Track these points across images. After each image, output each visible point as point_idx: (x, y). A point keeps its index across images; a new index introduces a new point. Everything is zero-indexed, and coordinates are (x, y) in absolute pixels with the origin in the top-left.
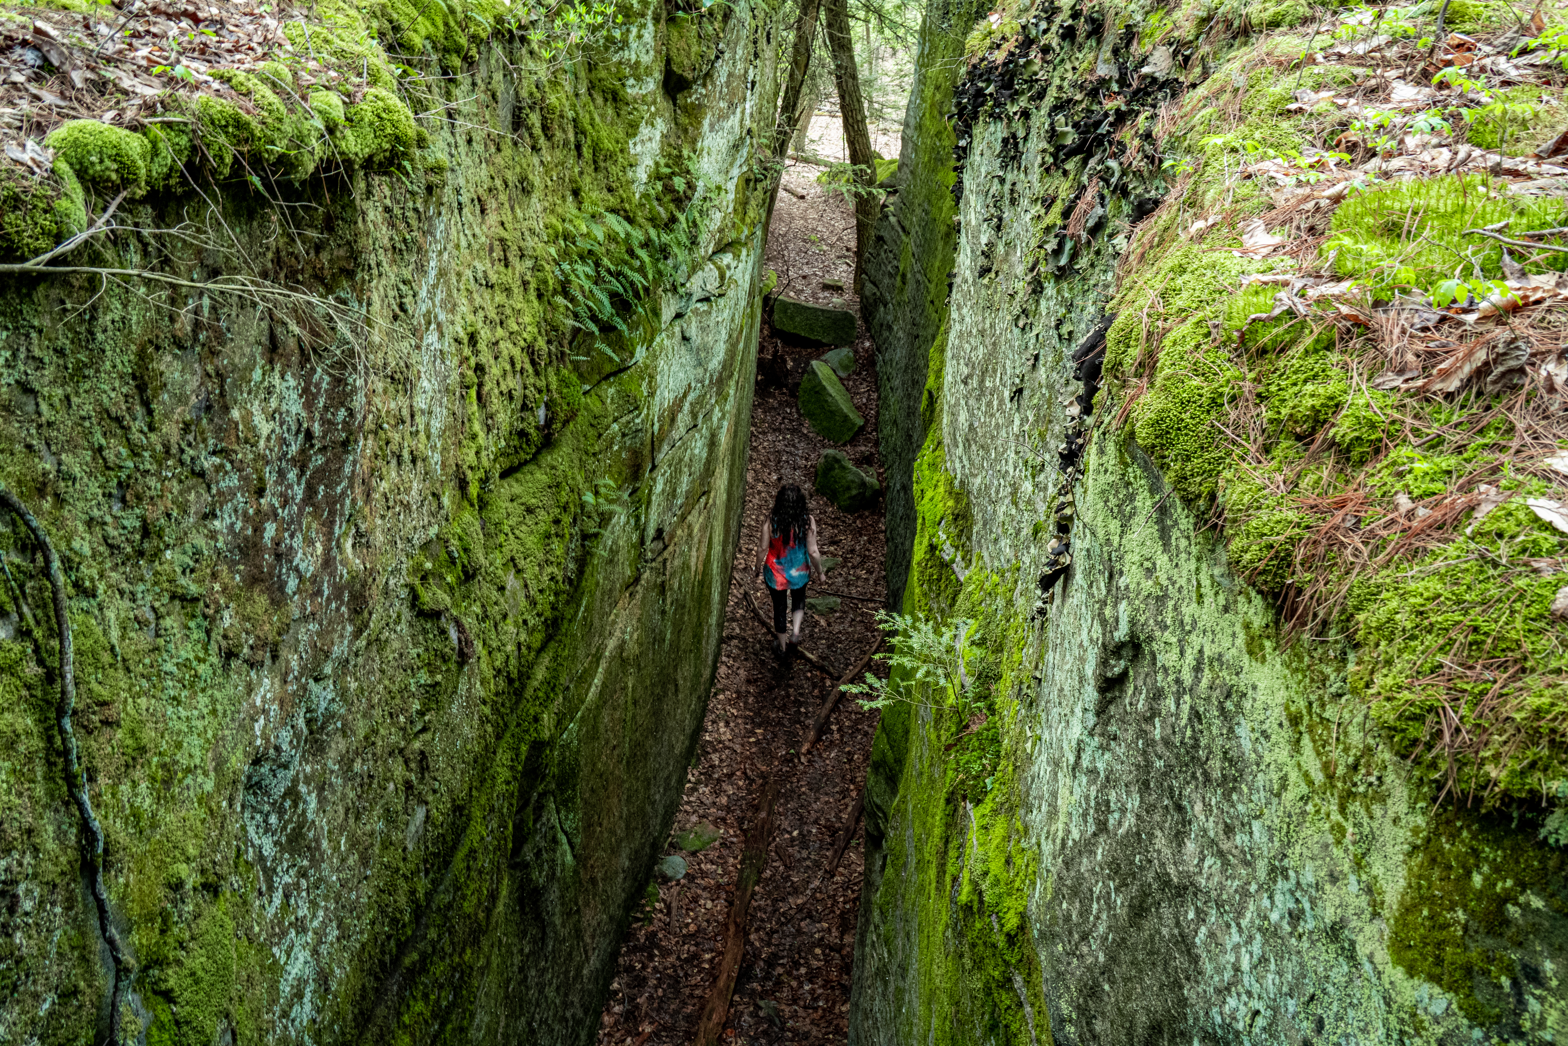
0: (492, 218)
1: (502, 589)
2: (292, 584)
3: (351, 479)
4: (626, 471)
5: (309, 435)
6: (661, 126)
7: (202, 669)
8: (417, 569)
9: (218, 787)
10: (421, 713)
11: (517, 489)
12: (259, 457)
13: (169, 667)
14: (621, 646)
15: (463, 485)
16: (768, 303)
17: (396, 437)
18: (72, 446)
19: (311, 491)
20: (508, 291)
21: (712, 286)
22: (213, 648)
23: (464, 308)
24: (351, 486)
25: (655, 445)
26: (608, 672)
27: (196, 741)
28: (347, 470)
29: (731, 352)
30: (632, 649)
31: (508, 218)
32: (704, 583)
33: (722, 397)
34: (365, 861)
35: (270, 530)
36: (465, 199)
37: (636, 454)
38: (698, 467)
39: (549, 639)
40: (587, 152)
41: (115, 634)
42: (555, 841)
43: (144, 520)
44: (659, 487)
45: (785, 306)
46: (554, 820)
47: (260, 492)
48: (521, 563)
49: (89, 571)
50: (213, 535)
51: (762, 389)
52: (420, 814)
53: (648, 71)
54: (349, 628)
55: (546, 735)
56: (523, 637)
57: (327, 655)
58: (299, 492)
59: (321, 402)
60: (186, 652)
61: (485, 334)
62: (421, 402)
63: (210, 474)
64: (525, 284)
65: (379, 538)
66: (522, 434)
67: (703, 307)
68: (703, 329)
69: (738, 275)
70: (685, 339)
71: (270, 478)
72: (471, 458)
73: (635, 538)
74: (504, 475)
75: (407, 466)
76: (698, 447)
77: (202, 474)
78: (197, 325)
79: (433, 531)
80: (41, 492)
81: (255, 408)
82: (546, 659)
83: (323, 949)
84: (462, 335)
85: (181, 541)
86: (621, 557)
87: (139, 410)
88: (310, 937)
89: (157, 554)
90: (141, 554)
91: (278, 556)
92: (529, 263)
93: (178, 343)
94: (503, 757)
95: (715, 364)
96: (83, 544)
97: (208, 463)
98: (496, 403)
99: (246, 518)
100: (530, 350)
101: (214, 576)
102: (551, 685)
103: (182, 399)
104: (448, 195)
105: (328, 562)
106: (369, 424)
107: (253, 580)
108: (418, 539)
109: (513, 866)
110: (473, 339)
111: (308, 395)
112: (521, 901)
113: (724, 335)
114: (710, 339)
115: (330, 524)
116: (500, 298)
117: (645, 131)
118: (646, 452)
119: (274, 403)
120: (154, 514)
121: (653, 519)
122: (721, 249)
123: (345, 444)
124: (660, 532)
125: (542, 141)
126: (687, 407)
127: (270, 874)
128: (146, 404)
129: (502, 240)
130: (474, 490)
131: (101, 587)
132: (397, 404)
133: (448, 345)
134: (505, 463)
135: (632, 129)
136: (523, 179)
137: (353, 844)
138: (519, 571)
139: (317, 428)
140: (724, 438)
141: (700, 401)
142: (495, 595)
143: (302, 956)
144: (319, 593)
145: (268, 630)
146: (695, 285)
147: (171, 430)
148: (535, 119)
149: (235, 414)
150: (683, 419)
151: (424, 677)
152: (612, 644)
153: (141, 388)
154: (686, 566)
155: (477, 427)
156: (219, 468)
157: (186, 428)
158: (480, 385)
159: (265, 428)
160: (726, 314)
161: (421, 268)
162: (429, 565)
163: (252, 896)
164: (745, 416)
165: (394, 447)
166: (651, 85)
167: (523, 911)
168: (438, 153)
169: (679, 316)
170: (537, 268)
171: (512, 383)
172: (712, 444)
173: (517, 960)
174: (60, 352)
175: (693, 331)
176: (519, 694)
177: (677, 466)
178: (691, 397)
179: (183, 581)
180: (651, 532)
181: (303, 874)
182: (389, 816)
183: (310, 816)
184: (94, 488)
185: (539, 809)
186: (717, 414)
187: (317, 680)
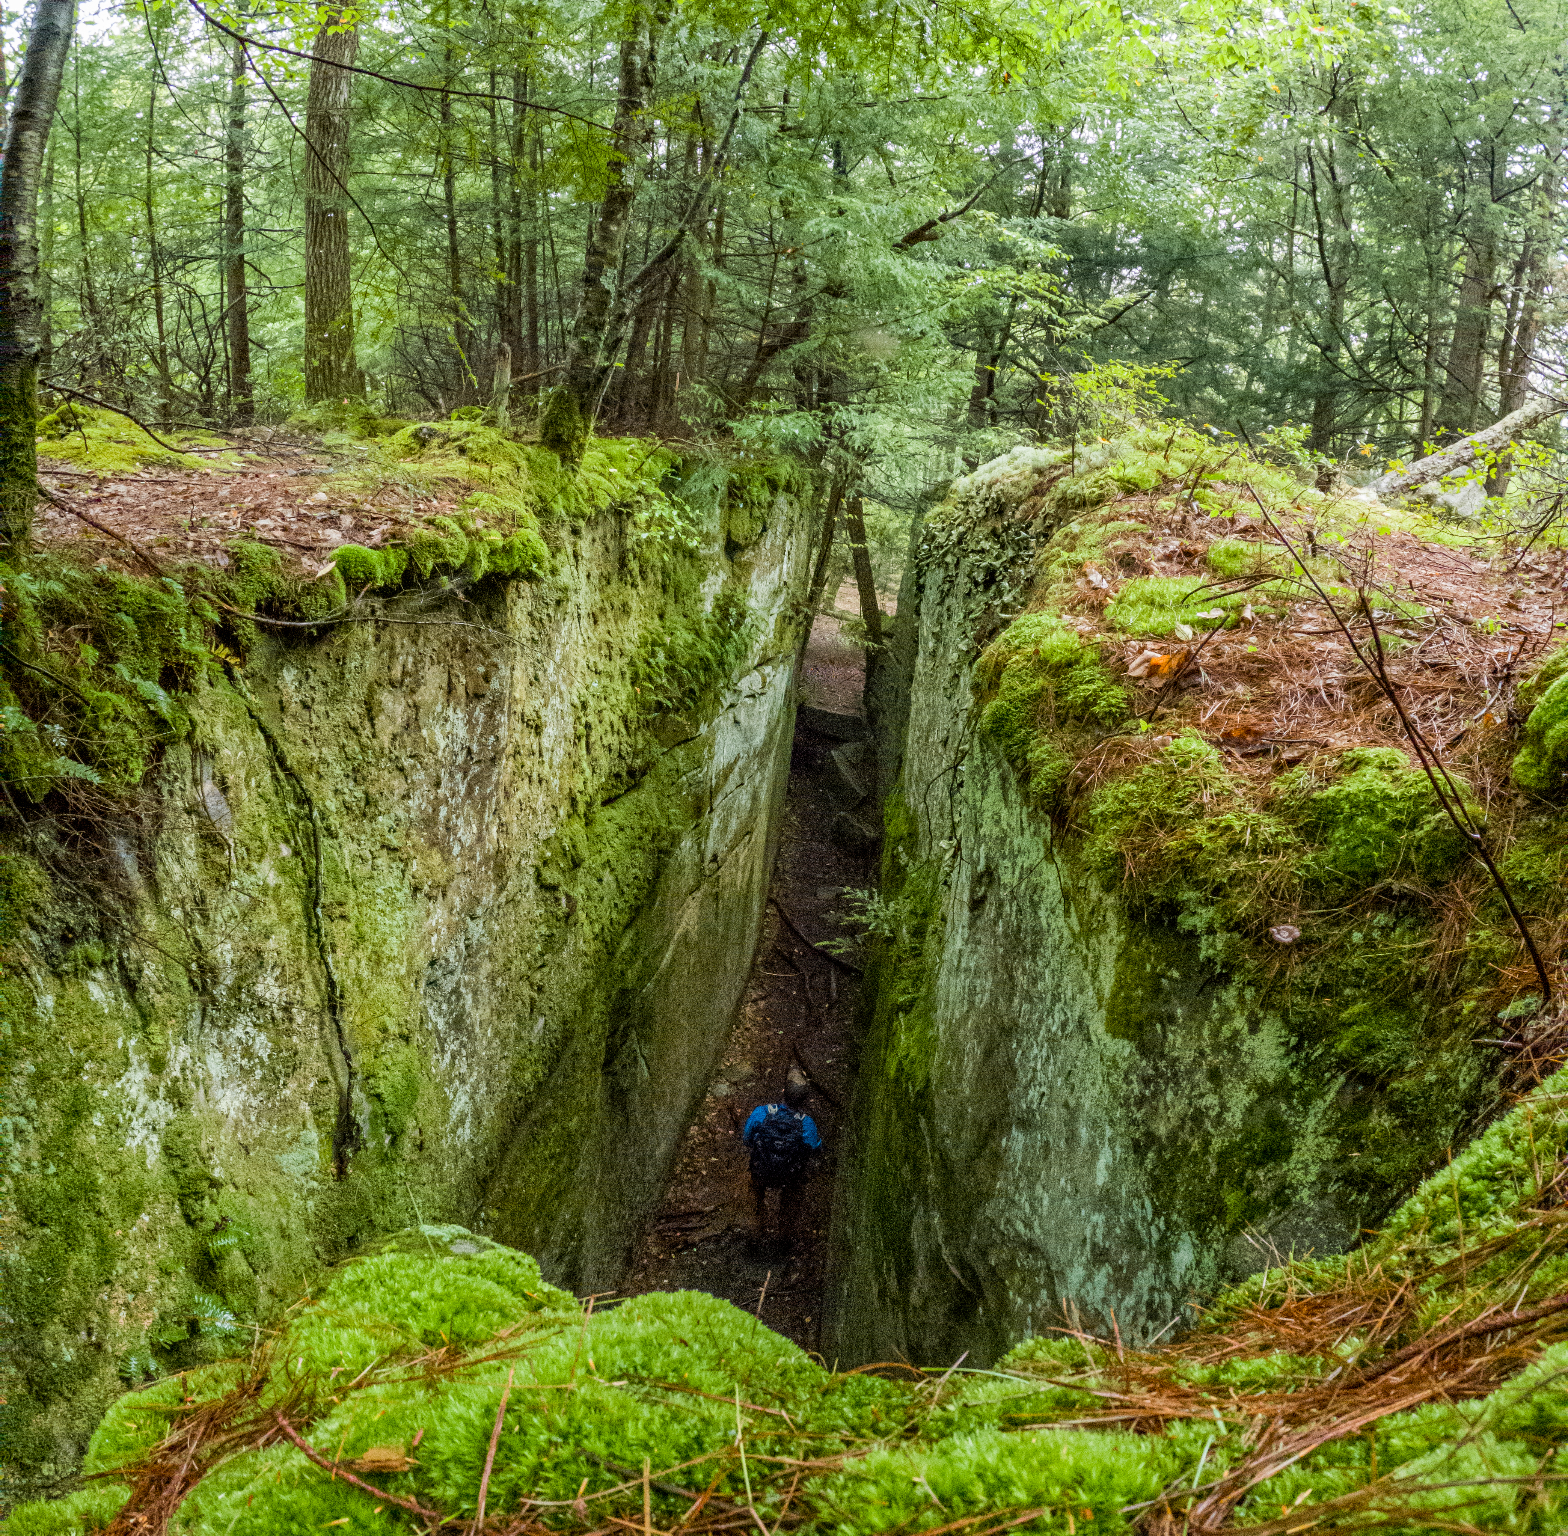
0: (602, 628)
1: (600, 880)
2: (456, 850)
3: (497, 785)
4: (691, 811)
5: (470, 752)
6: (723, 576)
7: (399, 895)
8: (541, 856)
9: (409, 974)
10: (542, 954)
11: (614, 813)
12: (437, 761)
13: (379, 890)
14: (685, 935)
15: (574, 802)
16: (802, 710)
17: (528, 763)
18: (327, 742)
19: (470, 791)
20: (611, 677)
21: (757, 687)
22: (406, 882)
23: (578, 684)
24: (496, 789)
25: (713, 794)
26: (676, 951)
27: (393, 939)
28: (494, 778)
29: (770, 735)
30: (693, 937)
31: (613, 629)
32: (747, 896)
33: (762, 766)
34: (504, 1045)
35: (443, 811)
36: (583, 612)
37: (698, 799)
38: (744, 814)
39: (633, 920)
40: (671, 590)
41: (348, 865)
42: (635, 1059)
43: (367, 794)
44: (715, 824)
45: (814, 711)
46: (636, 1046)
47: (438, 785)
48: (614, 864)
49: (334, 821)
50: (408, 810)
51: (794, 767)
52: (541, 1021)
53: (715, 539)
54: (494, 887)
55: (630, 985)
56: (614, 915)
57: (478, 901)
58: (463, 789)
59: (479, 730)
60: (392, 883)
61: (592, 703)
62: (546, 742)
63: (408, 771)
64: (623, 674)
65: (515, 829)
66: (618, 776)
67: (749, 701)
68: (750, 716)
69: (776, 681)
70: (736, 722)
71: (445, 778)
72: (580, 786)
73: (697, 858)
74: (605, 803)
75: (536, 784)
76: (744, 799)
77: (401, 769)
78: (405, 673)
79: (552, 831)
80: (310, 768)
81: (437, 730)
82: (630, 933)
83: (477, 1098)
84: (577, 702)
85: (388, 811)
86: (687, 870)
87: (367, 724)
88: (468, 1087)
89: (373, 818)
90: (364, 815)
91: (448, 829)
92: (626, 660)
93: (392, 683)
94: (598, 995)
95: (758, 740)
96: (332, 804)
97: (407, 763)
98: (598, 751)
99: (430, 802)
100: (625, 720)
101: (408, 836)
102: (634, 952)
103: (392, 720)
104: (570, 607)
105: (480, 839)
106: (510, 750)
107: (433, 844)
108: (543, 835)
109: (606, 1074)
110: (584, 706)
111: (470, 724)
112: (612, 1097)
113: (764, 722)
114: (754, 724)
115: (481, 813)
116: (605, 681)
117: (711, 578)
118: (706, 798)
119: (448, 727)
120: (373, 791)
121: (711, 846)
122: (765, 661)
123: (493, 760)
124: (715, 858)
125: (639, 579)
126: (736, 770)
127: (442, 1041)
128: (371, 720)
129: (608, 644)
130: (581, 808)
131: (341, 833)
132: (530, 741)
133: (567, 708)
134: (606, 796)
135: (703, 576)
136: (625, 605)
137: (497, 1034)
138: (612, 870)
139: (475, 748)
140: (763, 796)
141: (746, 767)
142: (595, 883)
143: (465, 1098)
144: (473, 858)
145: (441, 878)
146: (744, 685)
147: (386, 740)
148: (634, 565)
149: (425, 732)
150: (734, 778)
151: (543, 930)
152: (679, 932)
153: (369, 710)
154: (733, 884)
155: (585, 765)
156: (413, 767)
157: (394, 737)
158: (588, 736)
159: (442, 744)
160: (766, 707)
161: (549, 654)
162: (549, 854)
163: (431, 1052)
164: (782, 784)
165: (527, 769)
166: (717, 548)
167: (613, 1105)
168: (565, 577)
169: (732, 706)
170: (632, 663)
171: (610, 739)
172: (755, 798)
173: (610, 1137)
174: (324, 684)
175: (742, 718)
176: (611, 954)
177: (729, 811)
178: (740, 763)
179: (390, 836)
180: (708, 856)
181: (463, 1045)
182: (520, 1020)
183: (468, 1008)
184: (338, 771)
185: (625, 1036)
186: (758, 778)
187: (473, 918)
